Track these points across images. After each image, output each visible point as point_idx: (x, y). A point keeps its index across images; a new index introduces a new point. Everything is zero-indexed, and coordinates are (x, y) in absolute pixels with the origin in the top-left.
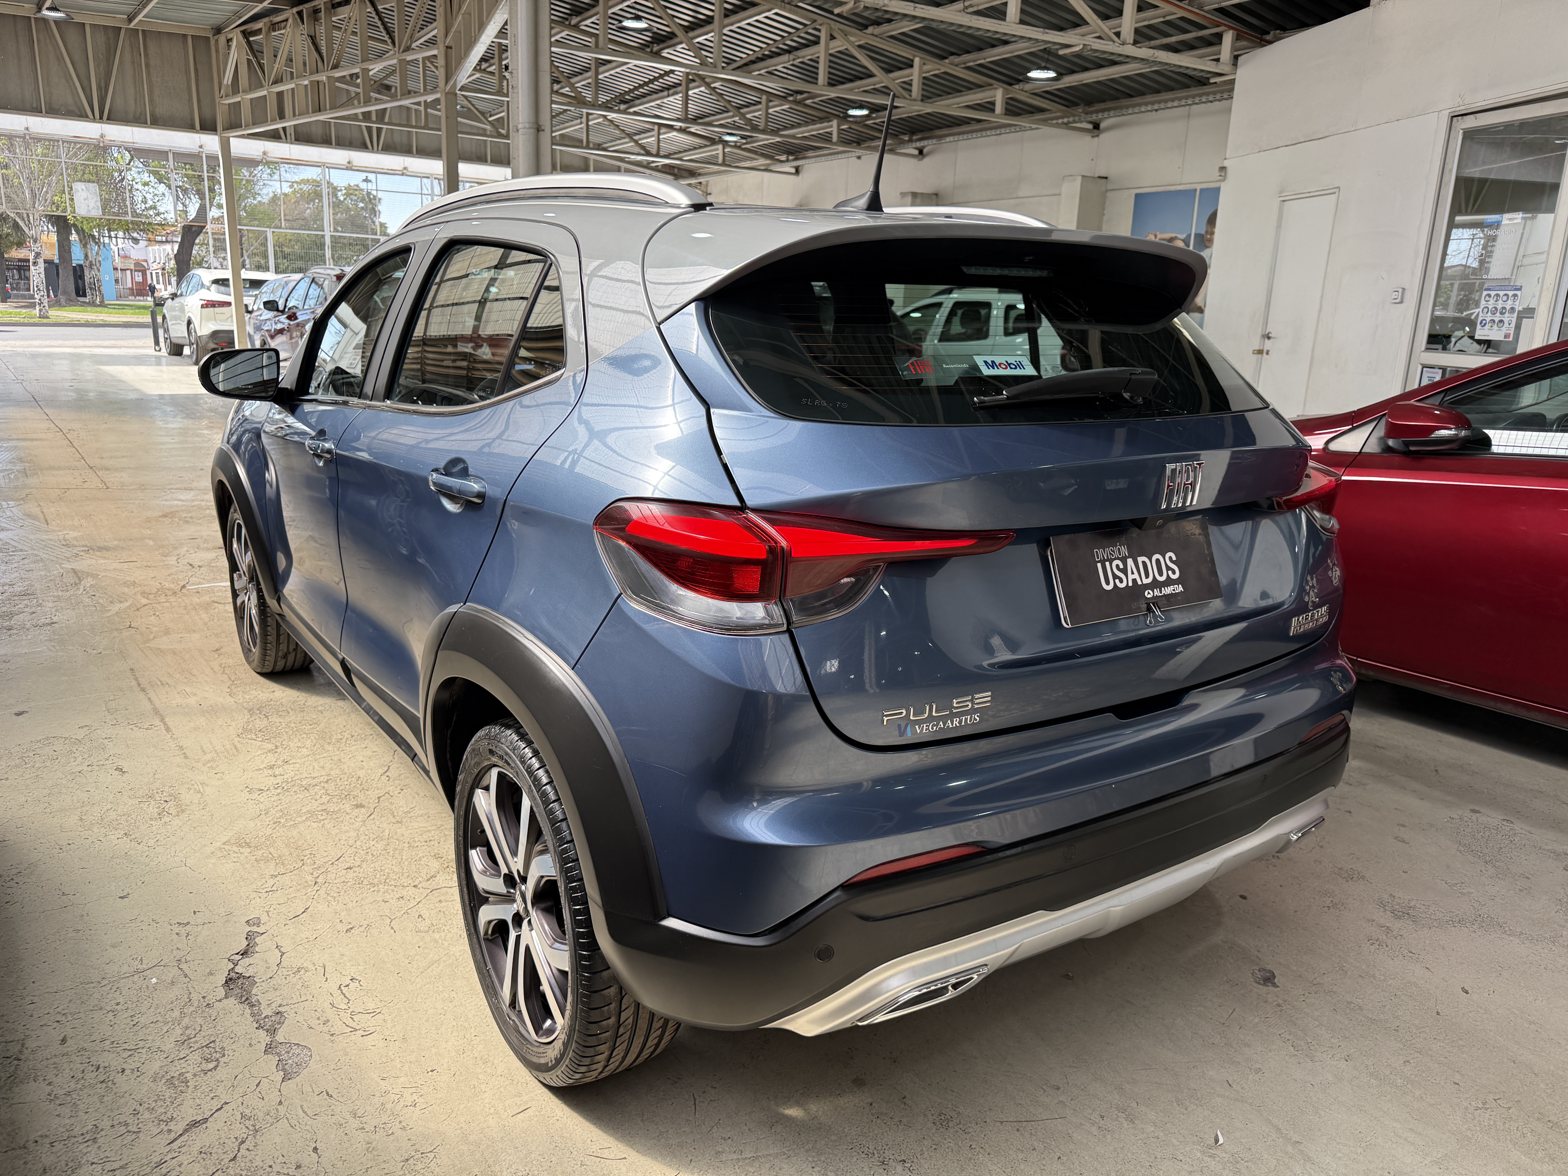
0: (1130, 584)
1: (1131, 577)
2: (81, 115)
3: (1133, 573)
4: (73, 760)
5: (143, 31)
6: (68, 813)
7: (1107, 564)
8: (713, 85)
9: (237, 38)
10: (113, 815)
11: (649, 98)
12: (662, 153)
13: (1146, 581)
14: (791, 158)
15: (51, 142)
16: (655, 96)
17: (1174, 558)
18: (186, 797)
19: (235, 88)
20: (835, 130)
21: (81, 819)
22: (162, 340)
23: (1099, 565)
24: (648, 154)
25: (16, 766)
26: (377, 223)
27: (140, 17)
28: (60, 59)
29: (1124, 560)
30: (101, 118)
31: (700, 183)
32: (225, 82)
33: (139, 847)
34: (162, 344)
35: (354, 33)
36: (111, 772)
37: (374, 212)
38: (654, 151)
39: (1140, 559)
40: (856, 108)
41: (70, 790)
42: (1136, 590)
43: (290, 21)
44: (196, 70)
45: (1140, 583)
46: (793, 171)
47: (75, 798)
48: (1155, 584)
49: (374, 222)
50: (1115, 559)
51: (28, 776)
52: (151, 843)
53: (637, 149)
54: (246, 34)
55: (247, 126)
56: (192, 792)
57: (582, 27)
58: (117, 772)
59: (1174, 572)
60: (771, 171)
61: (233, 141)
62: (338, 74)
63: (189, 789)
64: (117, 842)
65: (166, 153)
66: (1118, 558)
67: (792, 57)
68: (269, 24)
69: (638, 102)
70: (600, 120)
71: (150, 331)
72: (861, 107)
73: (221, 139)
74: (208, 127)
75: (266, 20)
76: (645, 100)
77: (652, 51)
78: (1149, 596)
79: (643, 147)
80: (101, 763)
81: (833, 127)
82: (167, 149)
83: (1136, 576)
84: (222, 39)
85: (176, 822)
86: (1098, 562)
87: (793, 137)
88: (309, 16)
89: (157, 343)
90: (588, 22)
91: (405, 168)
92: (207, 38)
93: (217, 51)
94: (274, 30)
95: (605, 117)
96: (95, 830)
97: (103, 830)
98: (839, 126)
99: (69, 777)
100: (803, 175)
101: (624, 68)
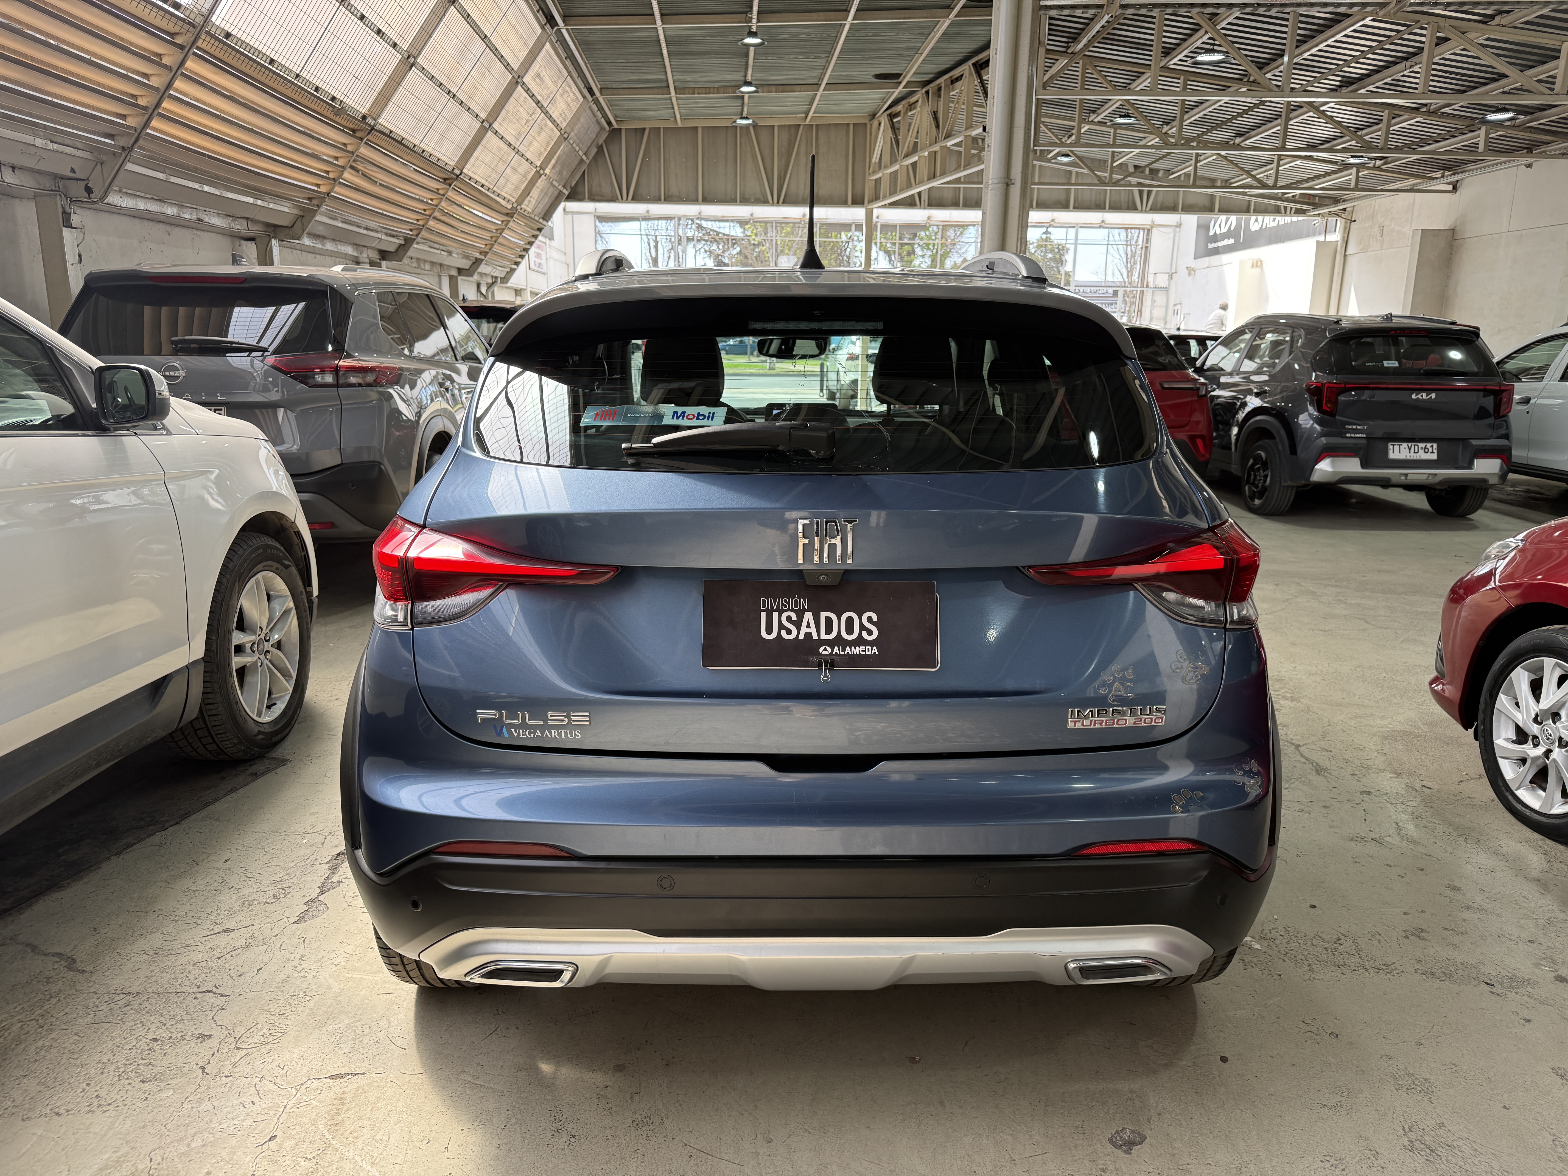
0: (801, 637)
1: (804, 630)
2: (764, 202)
3: (808, 626)
5: (817, 125)
7: (775, 614)
8: (1322, 109)
9: (884, 120)
11: (1264, 127)
12: (1279, 184)
13: (824, 636)
14: (1447, 173)
15: (766, 223)
16: (1270, 125)
17: (875, 618)
19: (880, 166)
20: (1481, 141)
22: (825, 388)
23: (763, 615)
24: (1264, 186)
26: (1063, 272)
27: (811, 114)
28: (754, 157)
29: (800, 614)
30: (778, 202)
31: (1345, 210)
32: (873, 161)
34: (825, 391)
35: (964, 104)
37: (1061, 262)
38: (1270, 183)
39: (823, 615)
40: (1494, 112)
42: (809, 645)
43: (920, 102)
44: (854, 152)
45: (815, 637)
46: (1450, 187)
48: (839, 641)
49: (1059, 272)
50: (788, 610)
53: (1255, 184)
54: (891, 116)
55: (885, 197)
57: (1171, 67)
59: (870, 633)
60: (1419, 191)
61: (876, 212)
62: (950, 143)
65: (850, 225)
66: (792, 610)
67: (1409, 63)
68: (907, 106)
69: (1253, 133)
70: (1214, 157)
71: (819, 378)
72: (1504, 110)
73: (867, 210)
74: (858, 201)
75: (904, 102)
76: (1260, 130)
77: (1248, 81)
78: (825, 652)
79: (1258, 180)
81: (1480, 137)
82: (850, 222)
83: (813, 630)
84: (875, 123)
86: (763, 611)
87: (1434, 152)
88: (934, 94)
89: (822, 390)
90: (1175, 61)
91: (1053, 220)
92: (866, 124)
93: (871, 134)
94: (911, 110)
95: (1219, 154)
98: (1487, 134)
100: (1462, 191)
101: (1219, 104)
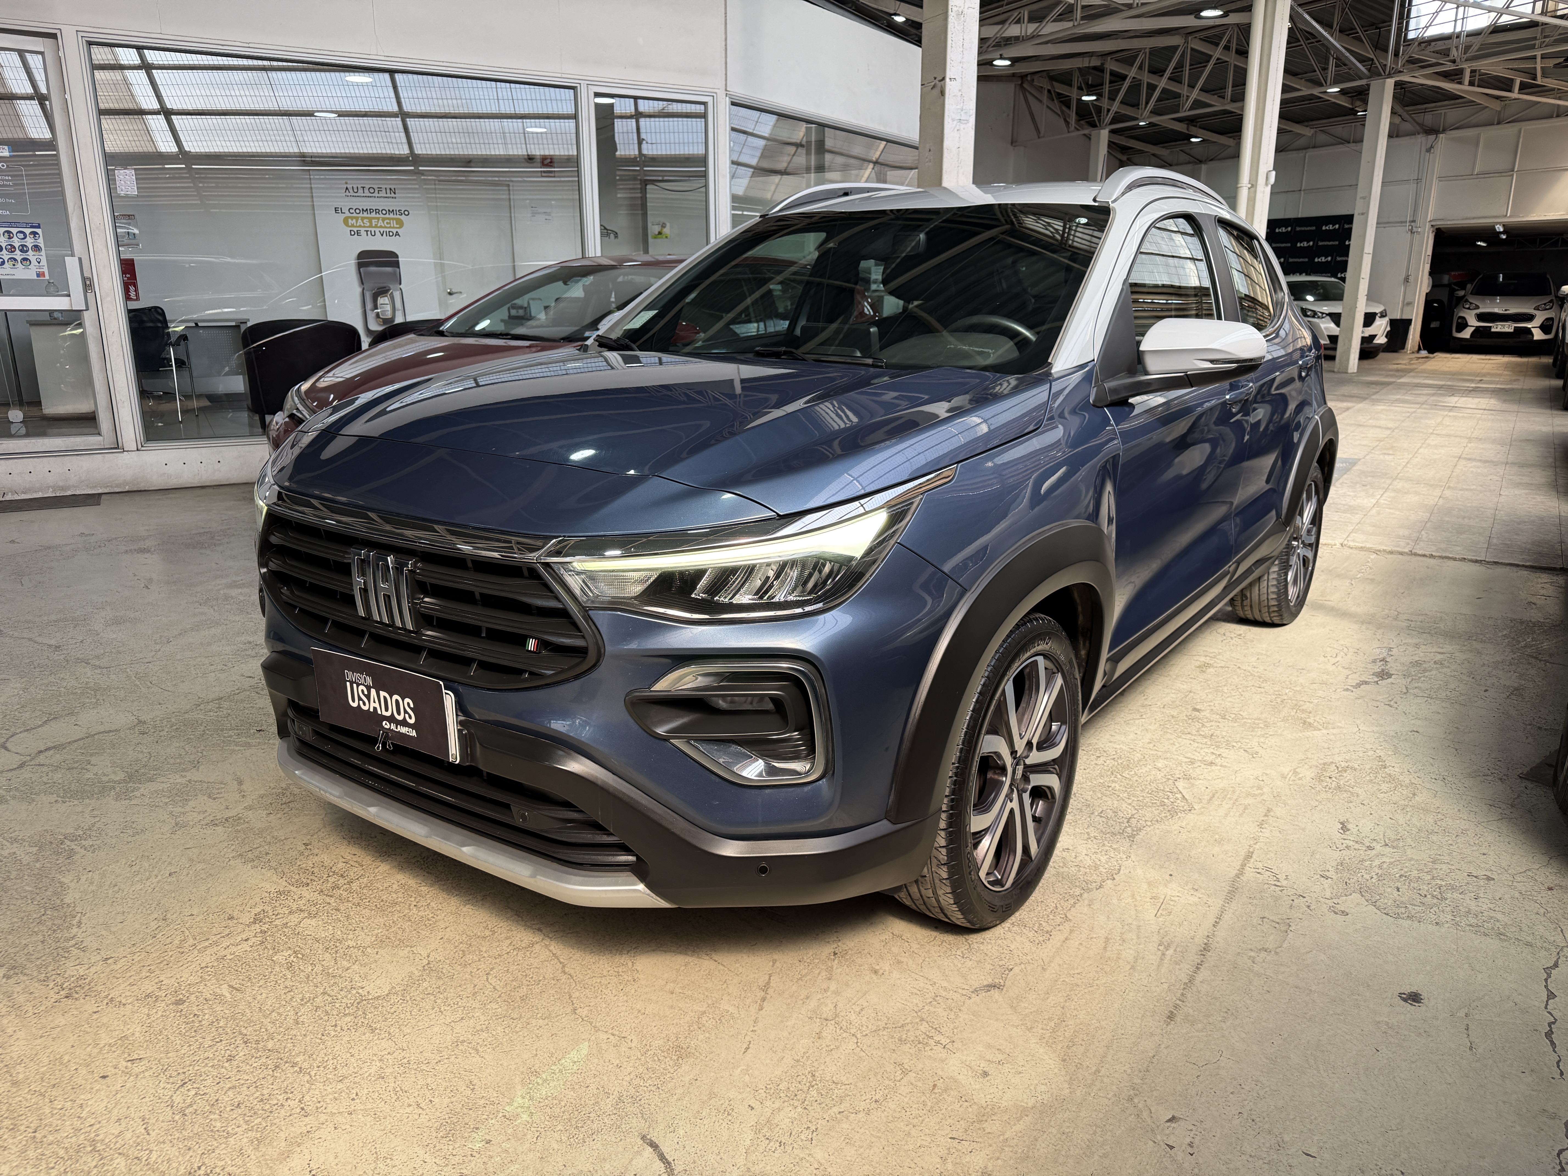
4: (1385, 866)
6: (1423, 805)
10: (1384, 787)
18: (1307, 774)
21: (1414, 794)
25: (1453, 888)
33: (1382, 754)
36: (1355, 831)
41: (1408, 828)
47: (1408, 817)
51: (1444, 867)
52: (1370, 753)
56: (1301, 776)
58: (1349, 826)
63: (1300, 779)
64: (1396, 765)
80: (1357, 846)
85: (1337, 759)
96: (1407, 781)
97: (1401, 778)
99: (1401, 844)
